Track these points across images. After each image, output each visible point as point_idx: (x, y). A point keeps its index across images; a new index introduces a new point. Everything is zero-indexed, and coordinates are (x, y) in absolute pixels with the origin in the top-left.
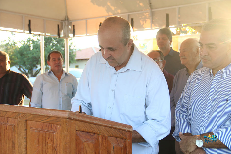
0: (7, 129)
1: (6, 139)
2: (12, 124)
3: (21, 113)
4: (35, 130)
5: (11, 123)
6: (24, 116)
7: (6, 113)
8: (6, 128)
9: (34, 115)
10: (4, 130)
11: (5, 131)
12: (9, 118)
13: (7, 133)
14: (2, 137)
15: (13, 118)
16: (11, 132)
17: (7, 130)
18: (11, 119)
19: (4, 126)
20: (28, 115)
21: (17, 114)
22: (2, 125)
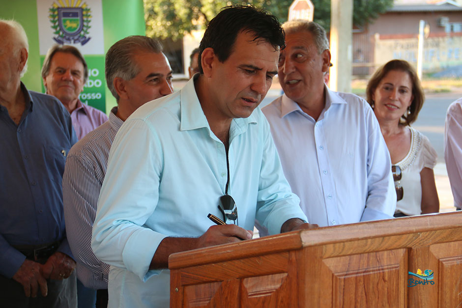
0: (384, 279)
1: (383, 305)
2: (393, 263)
3: (421, 231)
4: (454, 260)
5: (389, 264)
6: (428, 237)
7: (381, 241)
8: (381, 277)
9: (453, 229)
10: (378, 284)
11: (380, 287)
12: (380, 253)
13: (386, 289)
14: (372, 304)
15: (391, 250)
16: (395, 283)
17: (385, 281)
18: (386, 253)
19: (376, 276)
20: (438, 231)
21: (411, 235)
22: (371, 273)
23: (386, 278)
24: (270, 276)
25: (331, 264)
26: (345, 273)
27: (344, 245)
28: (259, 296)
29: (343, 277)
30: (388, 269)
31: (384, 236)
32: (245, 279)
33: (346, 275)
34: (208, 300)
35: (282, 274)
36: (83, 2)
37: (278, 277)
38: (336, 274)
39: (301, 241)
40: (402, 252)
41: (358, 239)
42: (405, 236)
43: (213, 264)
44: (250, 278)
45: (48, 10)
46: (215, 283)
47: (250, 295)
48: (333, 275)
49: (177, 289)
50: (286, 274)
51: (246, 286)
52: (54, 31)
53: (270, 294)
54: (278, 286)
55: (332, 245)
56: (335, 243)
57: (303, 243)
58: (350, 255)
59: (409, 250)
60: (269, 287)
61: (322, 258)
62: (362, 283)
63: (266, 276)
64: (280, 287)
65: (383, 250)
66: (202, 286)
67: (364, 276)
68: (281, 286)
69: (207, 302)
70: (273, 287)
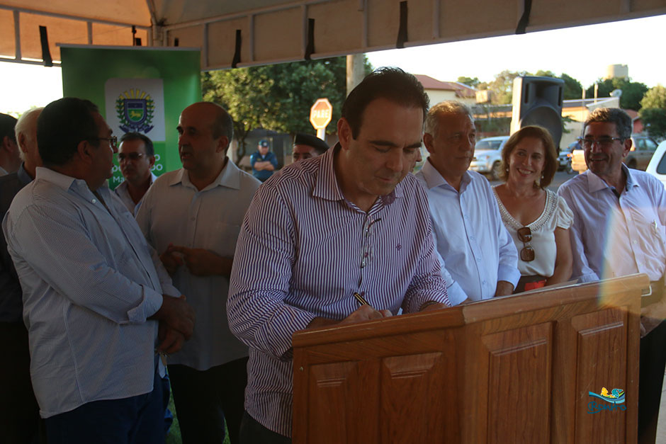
0: (534, 355)
1: (533, 382)
2: (541, 338)
3: (564, 304)
5: (537, 338)
6: (571, 309)
8: (532, 353)
10: (529, 360)
11: (531, 363)
12: (530, 328)
13: (536, 365)
14: (524, 382)
15: (539, 324)
16: (542, 359)
18: (534, 328)
19: (527, 352)
20: (579, 303)
21: (557, 308)
22: (524, 349)
23: (536, 354)
24: (420, 355)
25: (488, 342)
26: (501, 351)
27: (501, 321)
28: (406, 377)
29: (499, 355)
30: (537, 343)
31: (534, 311)
32: (387, 359)
33: (502, 352)
34: (340, 381)
35: (434, 354)
36: (146, 95)
37: (428, 356)
38: (493, 353)
39: (463, 318)
40: (548, 326)
41: (514, 314)
42: (551, 309)
43: (348, 343)
44: (393, 358)
45: (115, 102)
46: (349, 362)
47: (394, 376)
48: (490, 353)
49: (302, 368)
50: (439, 354)
51: (388, 366)
52: (120, 120)
53: (420, 375)
54: (431, 366)
55: (490, 322)
56: (492, 319)
57: (466, 320)
58: (505, 331)
59: (554, 324)
60: (419, 367)
61: (481, 335)
62: (515, 361)
63: (414, 356)
64: (432, 368)
65: (534, 325)
66: (332, 365)
67: (517, 352)
68: (434, 366)
69: (340, 382)
70: (423, 367)
